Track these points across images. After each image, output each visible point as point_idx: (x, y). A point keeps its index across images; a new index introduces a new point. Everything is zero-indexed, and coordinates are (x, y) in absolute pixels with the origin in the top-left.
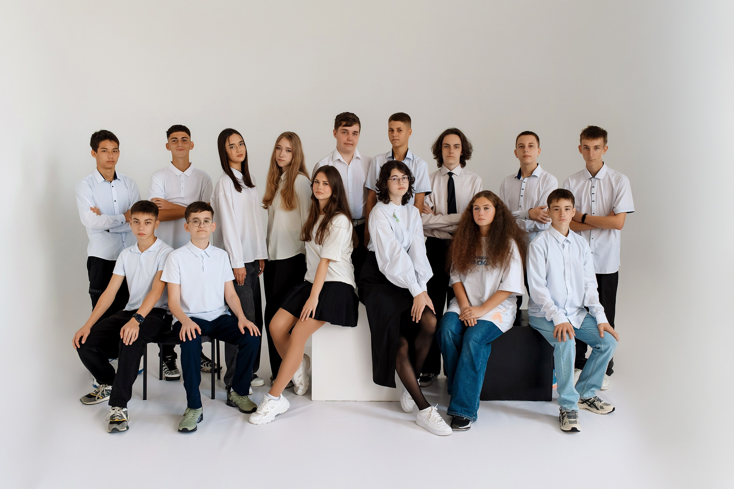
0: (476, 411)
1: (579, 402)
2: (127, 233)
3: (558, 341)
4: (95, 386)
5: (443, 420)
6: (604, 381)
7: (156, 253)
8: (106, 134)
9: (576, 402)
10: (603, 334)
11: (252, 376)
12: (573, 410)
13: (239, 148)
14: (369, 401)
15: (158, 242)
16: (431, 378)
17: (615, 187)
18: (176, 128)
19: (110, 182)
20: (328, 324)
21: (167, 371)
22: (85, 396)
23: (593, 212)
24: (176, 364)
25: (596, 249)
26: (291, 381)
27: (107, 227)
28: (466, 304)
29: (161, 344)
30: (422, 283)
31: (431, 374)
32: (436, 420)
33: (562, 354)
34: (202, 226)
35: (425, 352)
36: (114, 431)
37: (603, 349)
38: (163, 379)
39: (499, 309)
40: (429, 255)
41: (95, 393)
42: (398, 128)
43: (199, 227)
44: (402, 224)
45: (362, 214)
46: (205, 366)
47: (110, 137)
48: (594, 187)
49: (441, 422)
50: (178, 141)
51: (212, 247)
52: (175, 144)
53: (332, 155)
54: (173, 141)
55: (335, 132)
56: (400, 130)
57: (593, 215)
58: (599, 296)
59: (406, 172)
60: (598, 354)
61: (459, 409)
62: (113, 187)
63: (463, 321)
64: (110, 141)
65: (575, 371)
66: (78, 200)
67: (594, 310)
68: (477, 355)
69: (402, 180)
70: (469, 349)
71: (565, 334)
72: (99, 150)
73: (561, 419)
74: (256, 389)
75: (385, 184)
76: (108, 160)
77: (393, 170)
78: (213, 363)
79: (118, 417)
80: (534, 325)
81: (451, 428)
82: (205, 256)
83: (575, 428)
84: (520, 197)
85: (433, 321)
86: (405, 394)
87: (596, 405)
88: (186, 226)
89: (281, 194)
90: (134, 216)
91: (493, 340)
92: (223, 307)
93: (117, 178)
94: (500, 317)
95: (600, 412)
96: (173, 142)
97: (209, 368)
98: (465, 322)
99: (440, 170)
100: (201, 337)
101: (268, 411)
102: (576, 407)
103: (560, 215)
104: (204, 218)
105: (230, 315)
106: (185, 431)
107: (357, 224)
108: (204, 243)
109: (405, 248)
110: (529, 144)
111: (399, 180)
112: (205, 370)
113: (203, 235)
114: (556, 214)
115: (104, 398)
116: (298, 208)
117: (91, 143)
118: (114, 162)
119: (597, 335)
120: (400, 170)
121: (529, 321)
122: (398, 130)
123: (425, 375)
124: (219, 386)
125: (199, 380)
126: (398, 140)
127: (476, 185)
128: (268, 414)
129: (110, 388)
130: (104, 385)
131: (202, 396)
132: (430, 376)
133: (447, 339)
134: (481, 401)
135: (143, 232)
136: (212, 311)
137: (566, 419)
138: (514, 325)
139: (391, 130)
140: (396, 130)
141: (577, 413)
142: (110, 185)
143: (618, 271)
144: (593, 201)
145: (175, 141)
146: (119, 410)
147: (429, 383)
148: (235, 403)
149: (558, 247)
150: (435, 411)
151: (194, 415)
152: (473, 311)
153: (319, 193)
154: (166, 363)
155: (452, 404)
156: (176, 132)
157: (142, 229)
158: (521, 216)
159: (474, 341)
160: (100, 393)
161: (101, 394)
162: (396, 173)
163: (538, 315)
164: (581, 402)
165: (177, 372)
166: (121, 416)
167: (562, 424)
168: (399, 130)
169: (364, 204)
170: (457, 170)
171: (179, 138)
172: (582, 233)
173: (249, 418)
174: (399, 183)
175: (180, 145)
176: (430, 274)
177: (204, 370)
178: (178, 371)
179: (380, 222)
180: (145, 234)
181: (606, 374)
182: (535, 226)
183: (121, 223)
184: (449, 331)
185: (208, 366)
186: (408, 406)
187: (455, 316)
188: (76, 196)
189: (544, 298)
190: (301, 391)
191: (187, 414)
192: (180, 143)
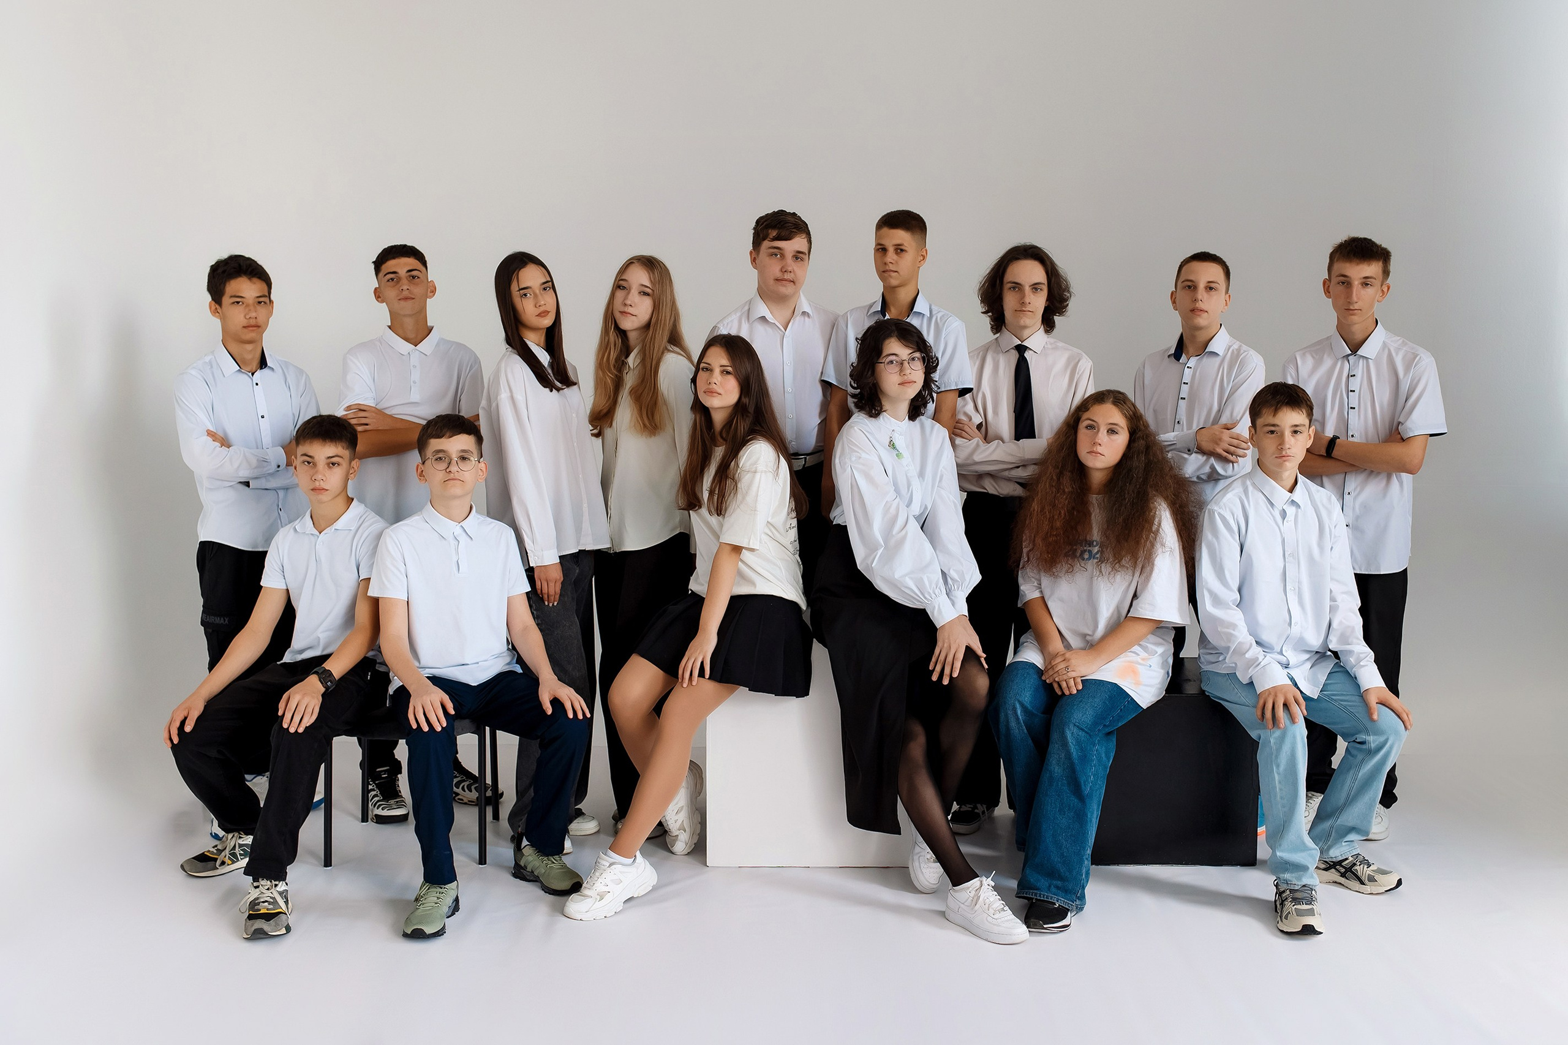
0: (1084, 888)
1: (1317, 868)
2: (287, 489)
3: (1265, 727)
4: (216, 837)
5: (1007, 908)
6: (1375, 821)
7: (352, 533)
8: (240, 265)
9: (1310, 867)
10: (1376, 713)
11: (572, 812)
12: (1304, 884)
13: (540, 297)
14: (837, 867)
15: (356, 508)
16: (978, 814)
17: (1404, 377)
18: (394, 249)
19: (250, 374)
20: (743, 690)
21: (378, 801)
22: (192, 858)
23: (1350, 433)
24: (399, 786)
25: (1357, 518)
26: (660, 824)
27: (244, 474)
28: (1056, 645)
29: (364, 739)
30: (955, 597)
31: (979, 806)
32: (990, 910)
33: (1277, 757)
34: (454, 468)
35: (963, 753)
36: (258, 935)
37: (1373, 746)
38: (369, 820)
39: (1134, 655)
40: (971, 534)
41: (215, 851)
42: (896, 245)
43: (448, 471)
44: (909, 465)
45: (817, 442)
46: (465, 791)
47: (250, 270)
48: (1354, 375)
49: (1002, 913)
50: (399, 279)
51: (479, 518)
52: (394, 286)
53: (746, 308)
54: (388, 281)
55: (753, 257)
56: (902, 250)
57: (1350, 439)
58: (1364, 626)
59: (917, 346)
60: (1360, 757)
61: (1043, 883)
62: (257, 384)
63: (1051, 685)
64: (250, 279)
65: (1308, 798)
66: (179, 414)
67: (1352, 660)
68: (1085, 758)
69: (909, 363)
70: (1065, 744)
71: (1281, 712)
72: (226, 300)
73: (1278, 906)
74: (579, 842)
75: (870, 373)
76: (245, 322)
77: (887, 342)
78: (481, 783)
79: (266, 904)
80: (1213, 690)
81: (1024, 927)
82: (463, 538)
83: (1310, 925)
84: (1180, 401)
85: (982, 683)
86: (917, 849)
87: (1359, 874)
88: (419, 471)
89: (631, 397)
90: (301, 449)
91: (1120, 724)
92: (505, 654)
93: (266, 365)
94: (1135, 672)
95: (1367, 888)
96: (388, 283)
97: (474, 795)
98: (1056, 686)
99: (997, 339)
100: (454, 721)
101: (606, 889)
102: (1312, 877)
103: (1280, 445)
104: (457, 451)
105: (520, 671)
106: (418, 935)
107: (805, 465)
108: (461, 507)
109: (917, 518)
110: (1208, 284)
111: (902, 364)
112: (465, 800)
113: (456, 489)
114: (1270, 443)
115: (236, 862)
116: (669, 429)
117: (208, 286)
118: (258, 327)
119: (1358, 712)
120: (902, 341)
121: (1201, 682)
122: (896, 250)
123: (965, 808)
124: (497, 833)
125: (450, 820)
126: (896, 272)
127: (1078, 373)
128: (608, 897)
129: (249, 840)
130: (236, 834)
131: (456, 857)
132: (976, 811)
133: (1013, 724)
134: (1094, 866)
135: (323, 485)
136: (478, 663)
137: (1289, 906)
138: (1167, 691)
139: (881, 249)
140: (891, 250)
141: (1313, 892)
142: (250, 380)
143: (1406, 569)
144: (1351, 408)
145: (392, 279)
146: (268, 889)
147: (974, 826)
148: (532, 872)
149: (1272, 518)
150: (989, 887)
151: (438, 898)
152: (1074, 662)
153: (710, 392)
154: (376, 784)
155: (1028, 871)
156: (394, 258)
157: (320, 477)
158: (1178, 446)
159: (1076, 728)
160: (227, 852)
161: (228, 855)
162: (895, 348)
163: (1221, 669)
164: (1323, 866)
165: (401, 804)
166: (275, 902)
167: (1281, 917)
168: (900, 250)
169: (822, 419)
170: (1037, 340)
171: (402, 272)
172: (1325, 480)
173: (564, 905)
174: (901, 370)
175: (405, 288)
176: (972, 576)
177: (462, 800)
178: (403, 801)
179: (860, 457)
180: (327, 490)
181: (1380, 803)
182: (1213, 468)
183: (276, 467)
184: (1018, 706)
185: (471, 791)
186: (925, 877)
187: (1032, 671)
188: (176, 404)
189: (1232, 632)
190: (681, 845)
191: (422, 897)
192: (404, 281)
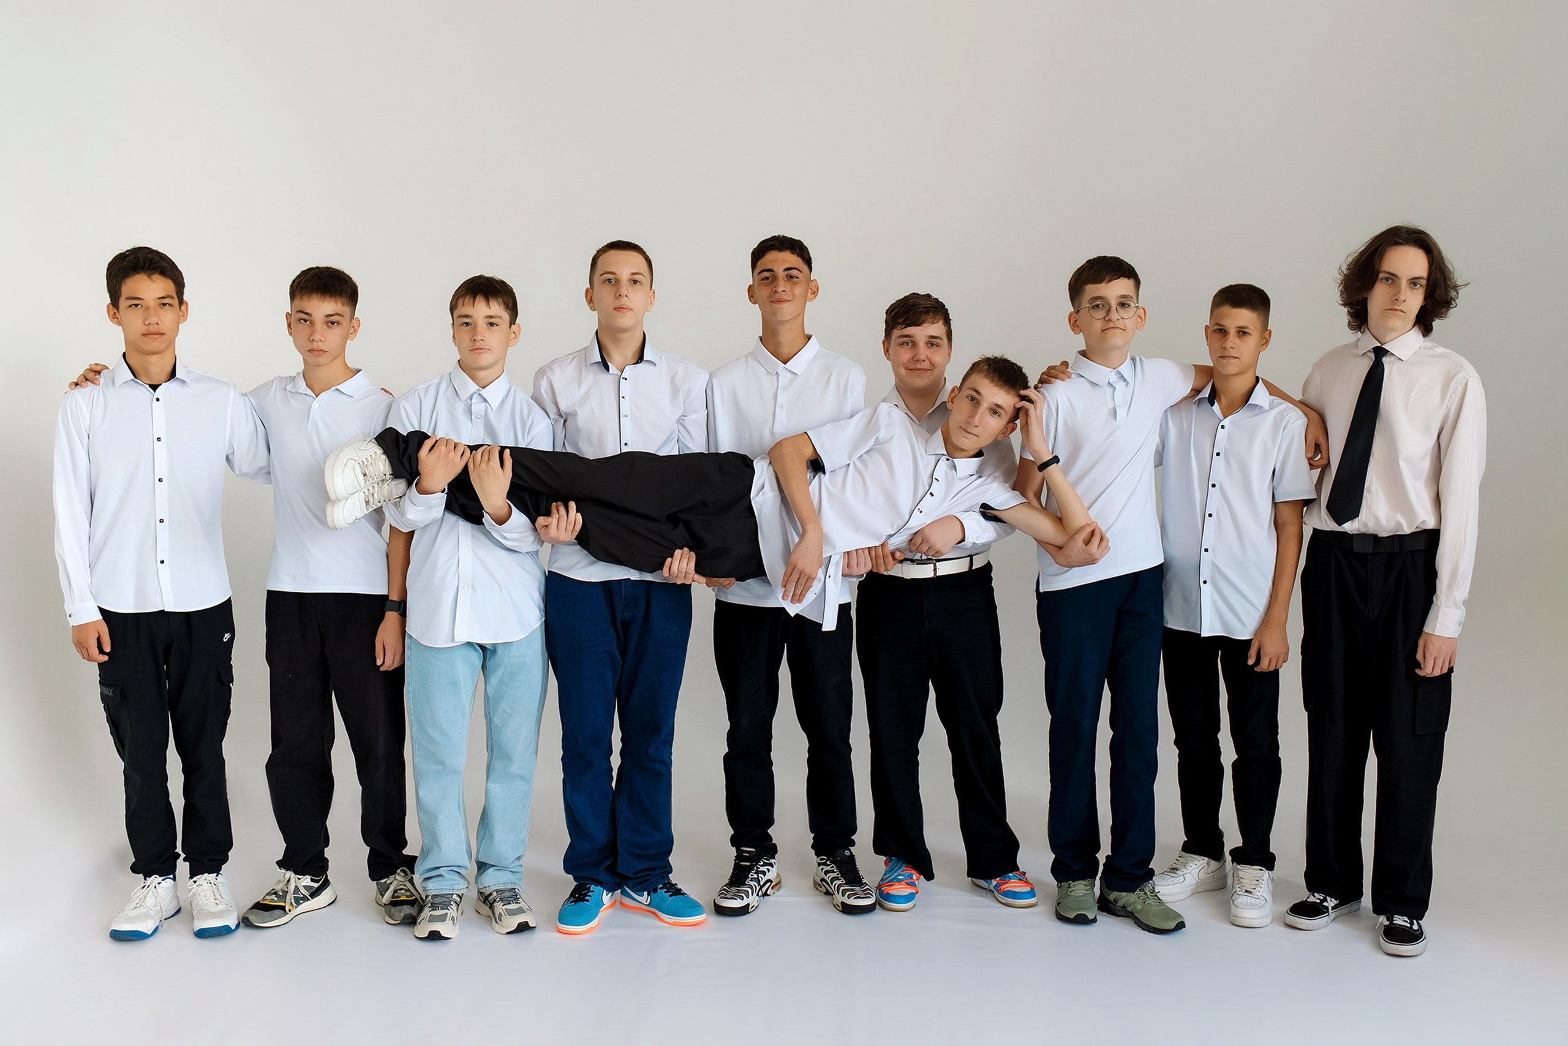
8: (147, 259)
16: (1327, 908)
19: (151, 389)
42: (1239, 327)
50: (775, 279)
52: (769, 286)
56: (1245, 334)
93: (175, 378)
96: (763, 282)
110: (631, 277)
118: (161, 335)
126: (1237, 358)
132: (1325, 904)
139: (1217, 331)
140: (1231, 337)
142: (150, 394)
156: (774, 252)
168: (1243, 330)
170: (1404, 343)
171: (780, 270)
175: (780, 289)
192: (781, 281)
